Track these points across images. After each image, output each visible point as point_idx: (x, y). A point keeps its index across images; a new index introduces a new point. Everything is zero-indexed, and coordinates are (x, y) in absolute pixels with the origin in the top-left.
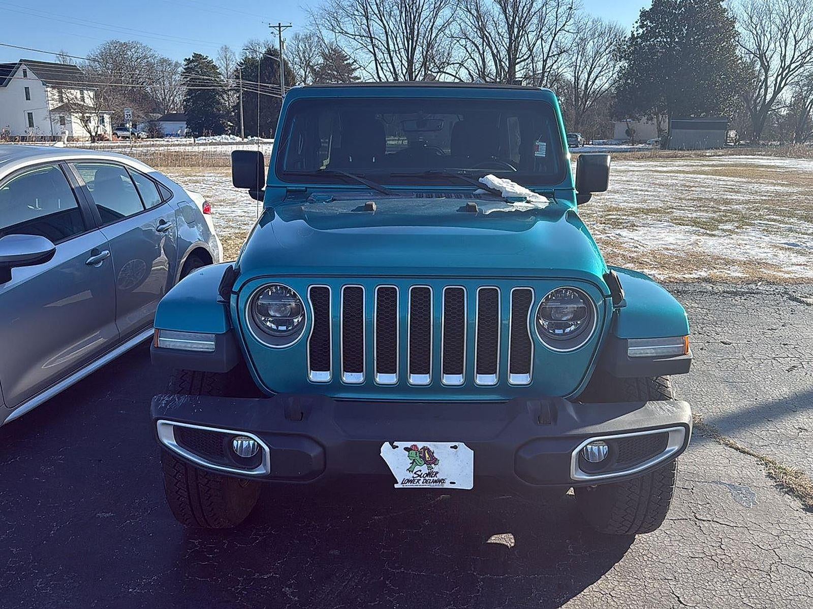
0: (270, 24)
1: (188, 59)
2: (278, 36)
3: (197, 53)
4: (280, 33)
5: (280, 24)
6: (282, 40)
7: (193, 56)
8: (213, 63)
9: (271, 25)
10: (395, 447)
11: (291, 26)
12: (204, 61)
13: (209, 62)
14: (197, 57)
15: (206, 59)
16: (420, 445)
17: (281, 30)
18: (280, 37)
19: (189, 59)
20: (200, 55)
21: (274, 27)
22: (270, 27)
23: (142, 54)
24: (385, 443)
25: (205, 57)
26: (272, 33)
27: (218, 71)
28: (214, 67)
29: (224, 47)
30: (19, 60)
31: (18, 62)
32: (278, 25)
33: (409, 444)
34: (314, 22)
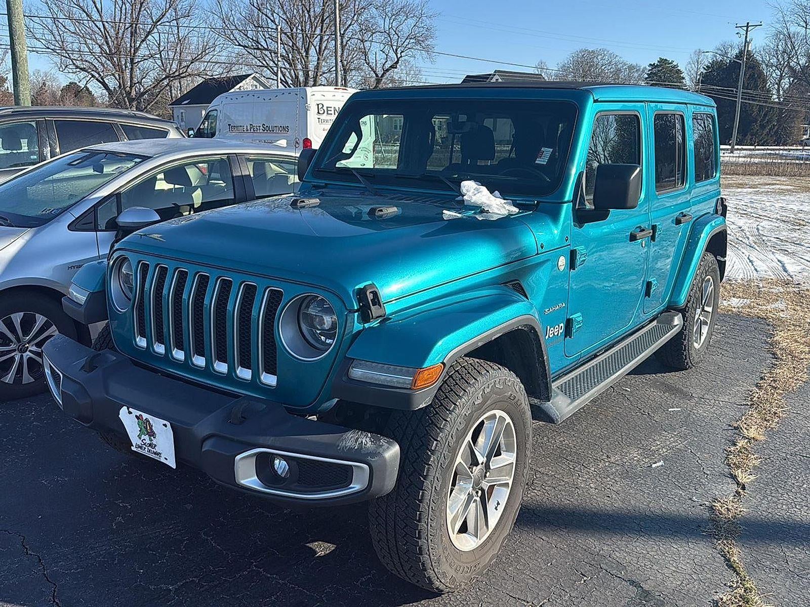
0: (737, 24)
1: (652, 64)
2: (744, 36)
3: (663, 58)
4: (747, 34)
5: (748, 23)
6: (748, 41)
7: (658, 61)
8: (679, 68)
9: (738, 26)
10: (130, 413)
11: (761, 25)
12: (669, 65)
13: (675, 67)
14: (663, 61)
15: (671, 63)
16: (145, 416)
17: (749, 30)
18: (746, 37)
19: (654, 64)
20: (666, 60)
21: (740, 27)
22: (736, 27)
23: (607, 61)
24: (124, 407)
25: (670, 62)
26: (737, 33)
27: (682, 75)
28: (679, 72)
29: (698, 50)
30: (494, 71)
31: (493, 73)
32: (746, 25)
33: (138, 413)
34: (782, 19)
